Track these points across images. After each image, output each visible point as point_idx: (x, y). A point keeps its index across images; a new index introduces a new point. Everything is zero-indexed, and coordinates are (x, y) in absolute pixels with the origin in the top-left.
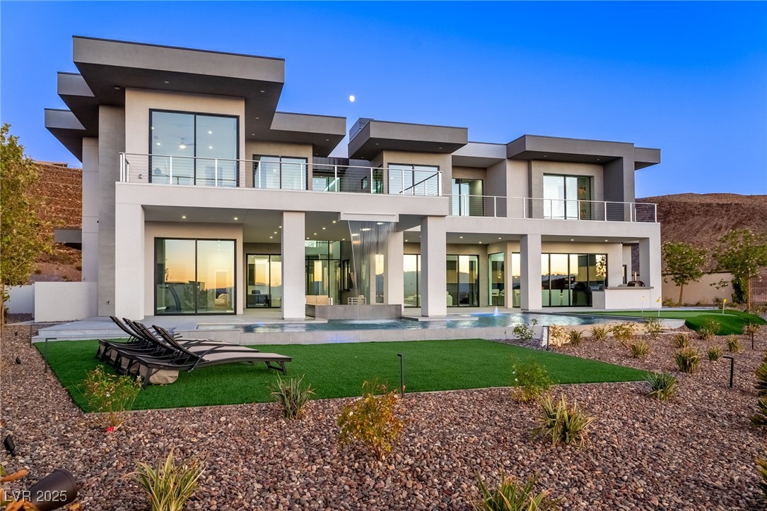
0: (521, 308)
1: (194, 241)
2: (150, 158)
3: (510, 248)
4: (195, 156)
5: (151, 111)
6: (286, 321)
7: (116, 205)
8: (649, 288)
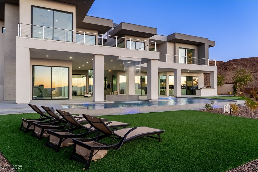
0: (174, 95)
1: (51, 67)
2: (32, 26)
3: (168, 74)
4: (53, 27)
5: (32, 6)
6: (96, 102)
7: (17, 47)
8: (214, 88)
